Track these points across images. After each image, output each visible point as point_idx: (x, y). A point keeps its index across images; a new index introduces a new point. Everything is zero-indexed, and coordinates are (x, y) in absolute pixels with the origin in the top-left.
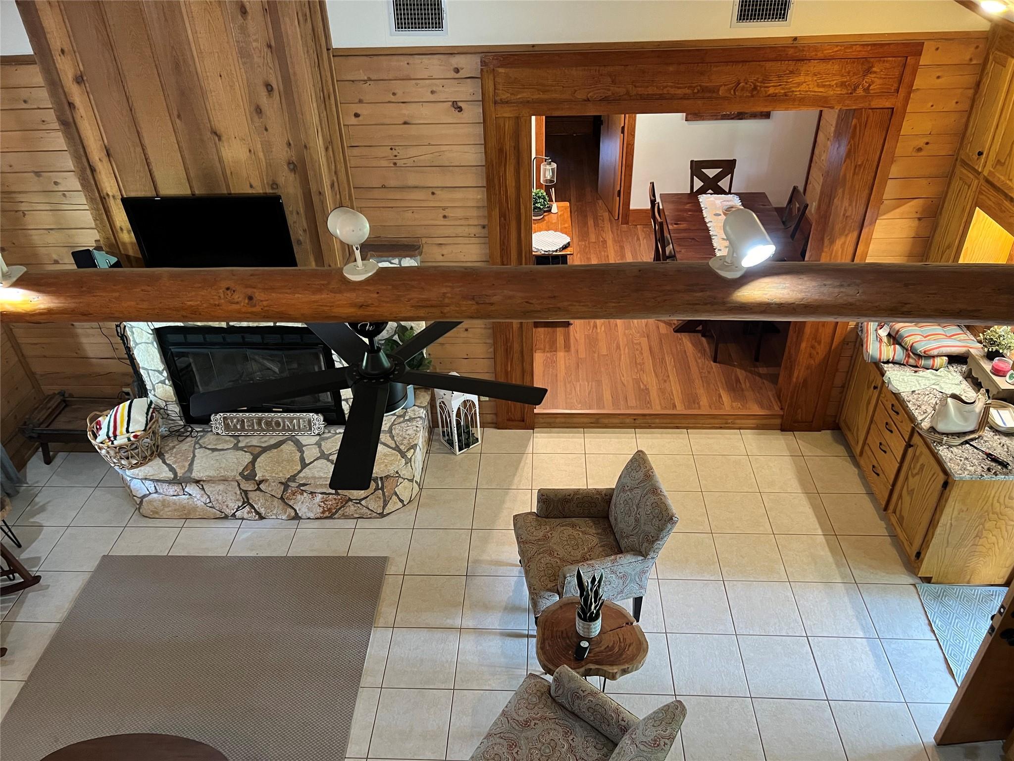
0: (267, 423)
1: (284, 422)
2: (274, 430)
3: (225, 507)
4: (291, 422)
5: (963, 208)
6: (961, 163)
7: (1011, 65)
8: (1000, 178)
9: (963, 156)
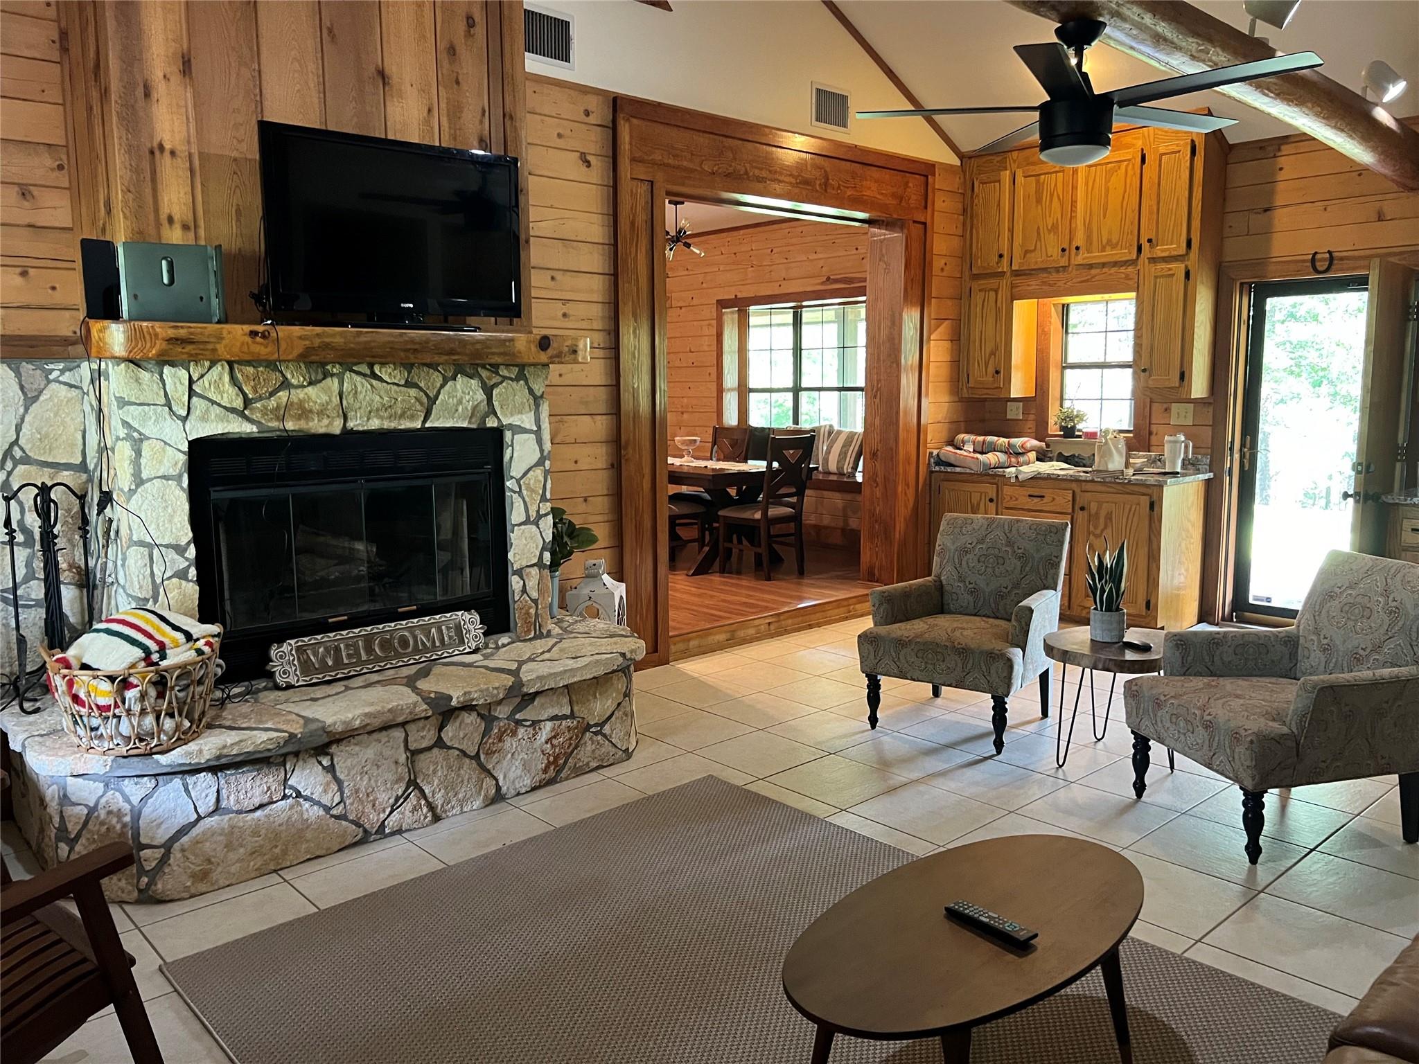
0: (386, 645)
1: (415, 638)
2: (398, 656)
3: (368, 809)
4: (428, 635)
5: (998, 311)
6: (976, 277)
7: (1006, 176)
8: (1036, 260)
9: (975, 271)
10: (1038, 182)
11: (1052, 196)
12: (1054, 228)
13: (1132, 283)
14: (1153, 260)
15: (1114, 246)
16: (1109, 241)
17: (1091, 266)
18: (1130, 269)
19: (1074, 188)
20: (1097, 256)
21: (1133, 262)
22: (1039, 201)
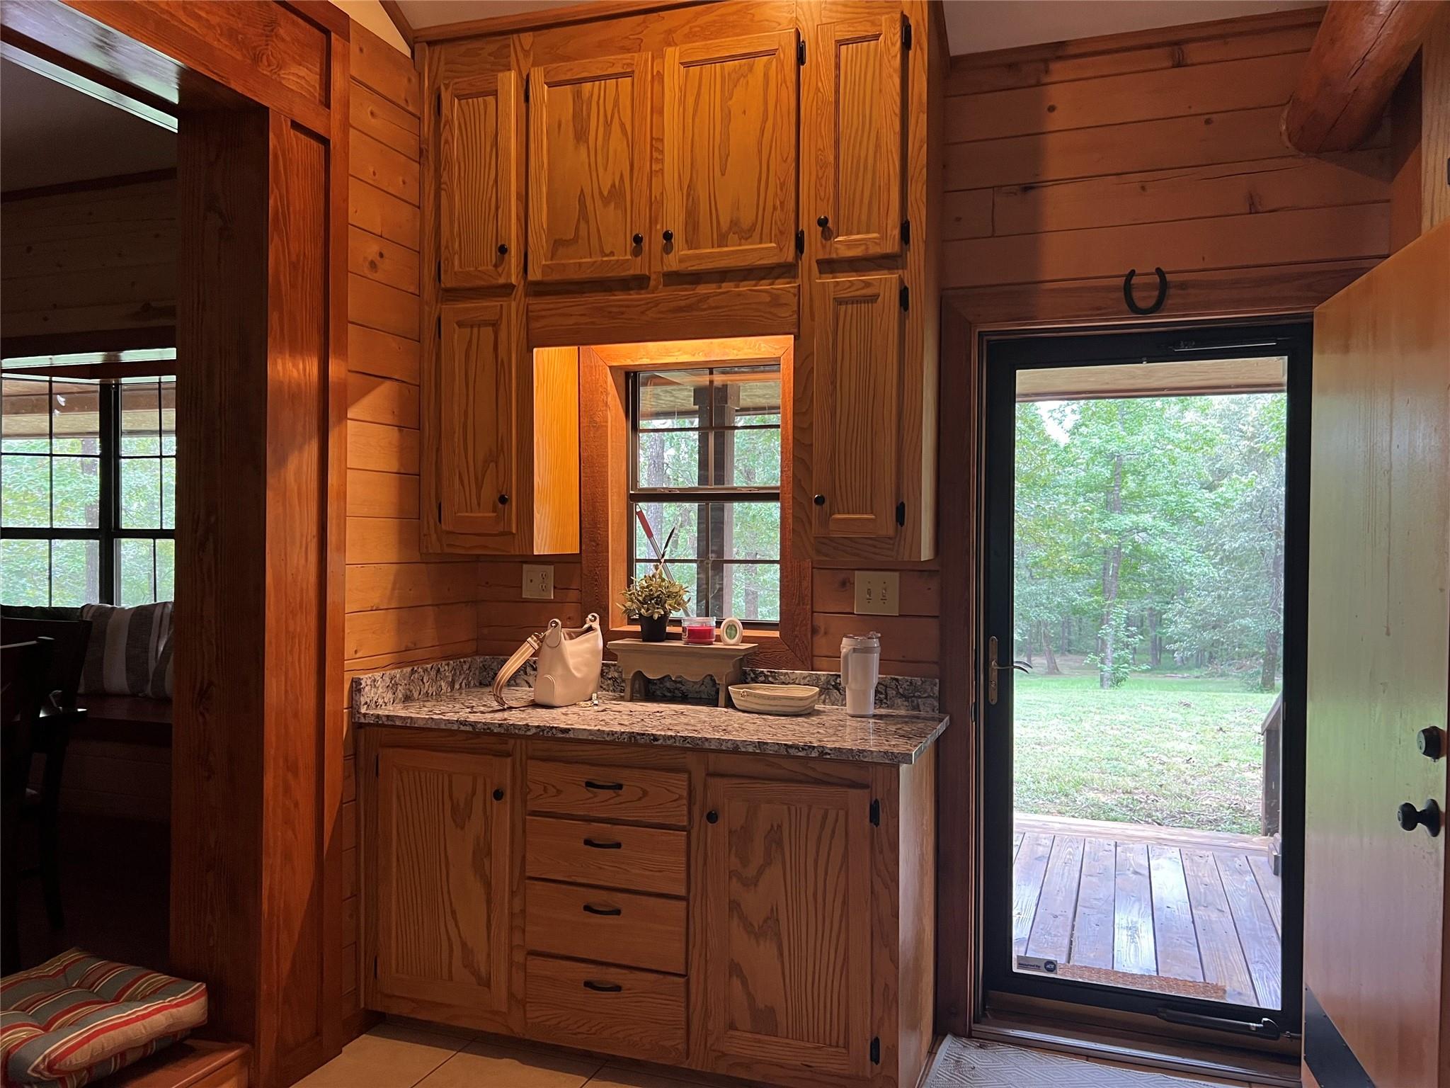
5: (500, 369)
6: (451, 294)
7: (510, 82)
8: (580, 263)
9: (447, 282)
10: (578, 96)
11: (608, 125)
12: (615, 195)
13: (786, 313)
14: (829, 266)
15: (746, 235)
16: (734, 223)
17: (696, 278)
18: (780, 285)
19: (658, 110)
20: (710, 255)
21: (787, 270)
22: (581, 135)
